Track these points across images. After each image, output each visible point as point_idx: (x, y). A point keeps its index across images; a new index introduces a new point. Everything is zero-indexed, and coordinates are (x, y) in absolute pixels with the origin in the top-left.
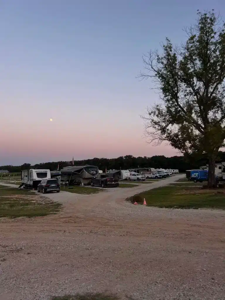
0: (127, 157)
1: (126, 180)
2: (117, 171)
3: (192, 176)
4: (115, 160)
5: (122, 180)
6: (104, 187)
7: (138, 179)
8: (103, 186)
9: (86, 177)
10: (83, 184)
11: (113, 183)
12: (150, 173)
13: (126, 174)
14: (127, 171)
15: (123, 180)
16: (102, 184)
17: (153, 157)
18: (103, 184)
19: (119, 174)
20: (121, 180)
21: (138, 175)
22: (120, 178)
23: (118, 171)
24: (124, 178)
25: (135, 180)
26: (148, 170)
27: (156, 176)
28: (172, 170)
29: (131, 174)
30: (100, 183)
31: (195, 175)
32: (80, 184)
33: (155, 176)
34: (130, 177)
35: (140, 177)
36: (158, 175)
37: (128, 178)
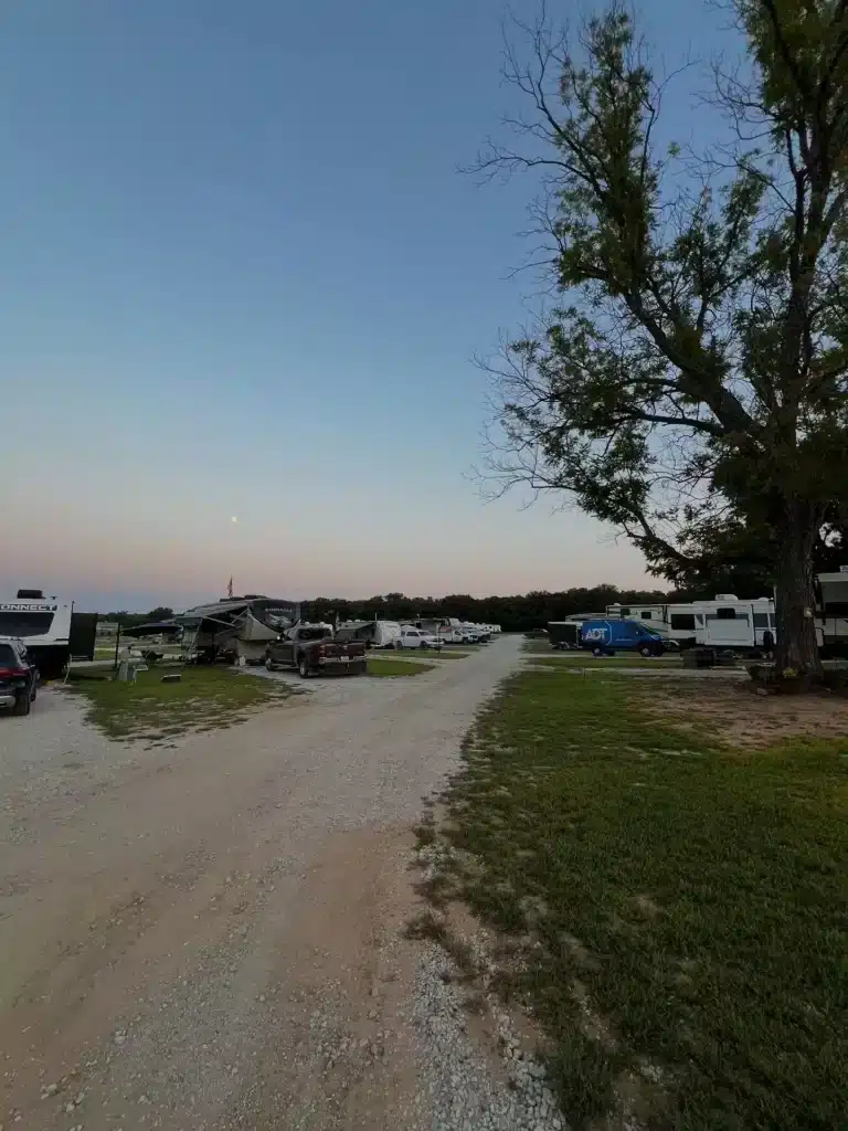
0: (390, 596)
1: (389, 646)
2: (365, 623)
3: (587, 637)
4: (366, 604)
5: (378, 648)
6: (305, 677)
7: (424, 645)
8: (303, 670)
9: (254, 636)
10: (242, 661)
11: (344, 659)
12: (450, 631)
13: (389, 630)
14: (395, 624)
15: (381, 648)
16: (299, 662)
17: (449, 598)
18: (303, 664)
19: (372, 630)
20: (376, 648)
21: (422, 634)
22: (374, 643)
23: (371, 622)
24: (384, 641)
25: (413, 648)
26: (443, 624)
27: (465, 638)
28: (488, 626)
29: (403, 633)
30: (295, 661)
31: (597, 634)
32: (236, 663)
33: (460, 638)
34: (401, 639)
35: (429, 639)
36: (468, 635)
37: (394, 644)
